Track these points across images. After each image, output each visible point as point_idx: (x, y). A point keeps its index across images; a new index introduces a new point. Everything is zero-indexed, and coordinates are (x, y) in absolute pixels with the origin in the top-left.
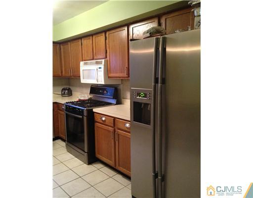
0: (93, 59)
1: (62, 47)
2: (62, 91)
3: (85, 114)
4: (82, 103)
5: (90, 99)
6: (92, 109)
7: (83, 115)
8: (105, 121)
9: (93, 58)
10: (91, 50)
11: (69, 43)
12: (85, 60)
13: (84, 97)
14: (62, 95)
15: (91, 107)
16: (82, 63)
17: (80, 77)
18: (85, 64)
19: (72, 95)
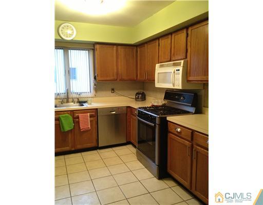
0: (170, 61)
1: (138, 49)
2: (136, 95)
3: (157, 121)
4: (155, 109)
5: (164, 105)
6: (166, 117)
7: (155, 123)
8: (180, 133)
9: (171, 59)
10: (169, 51)
11: (146, 45)
12: (161, 63)
13: (158, 102)
14: (136, 99)
15: (165, 114)
16: (157, 65)
17: (154, 80)
18: (161, 66)
19: (145, 100)
